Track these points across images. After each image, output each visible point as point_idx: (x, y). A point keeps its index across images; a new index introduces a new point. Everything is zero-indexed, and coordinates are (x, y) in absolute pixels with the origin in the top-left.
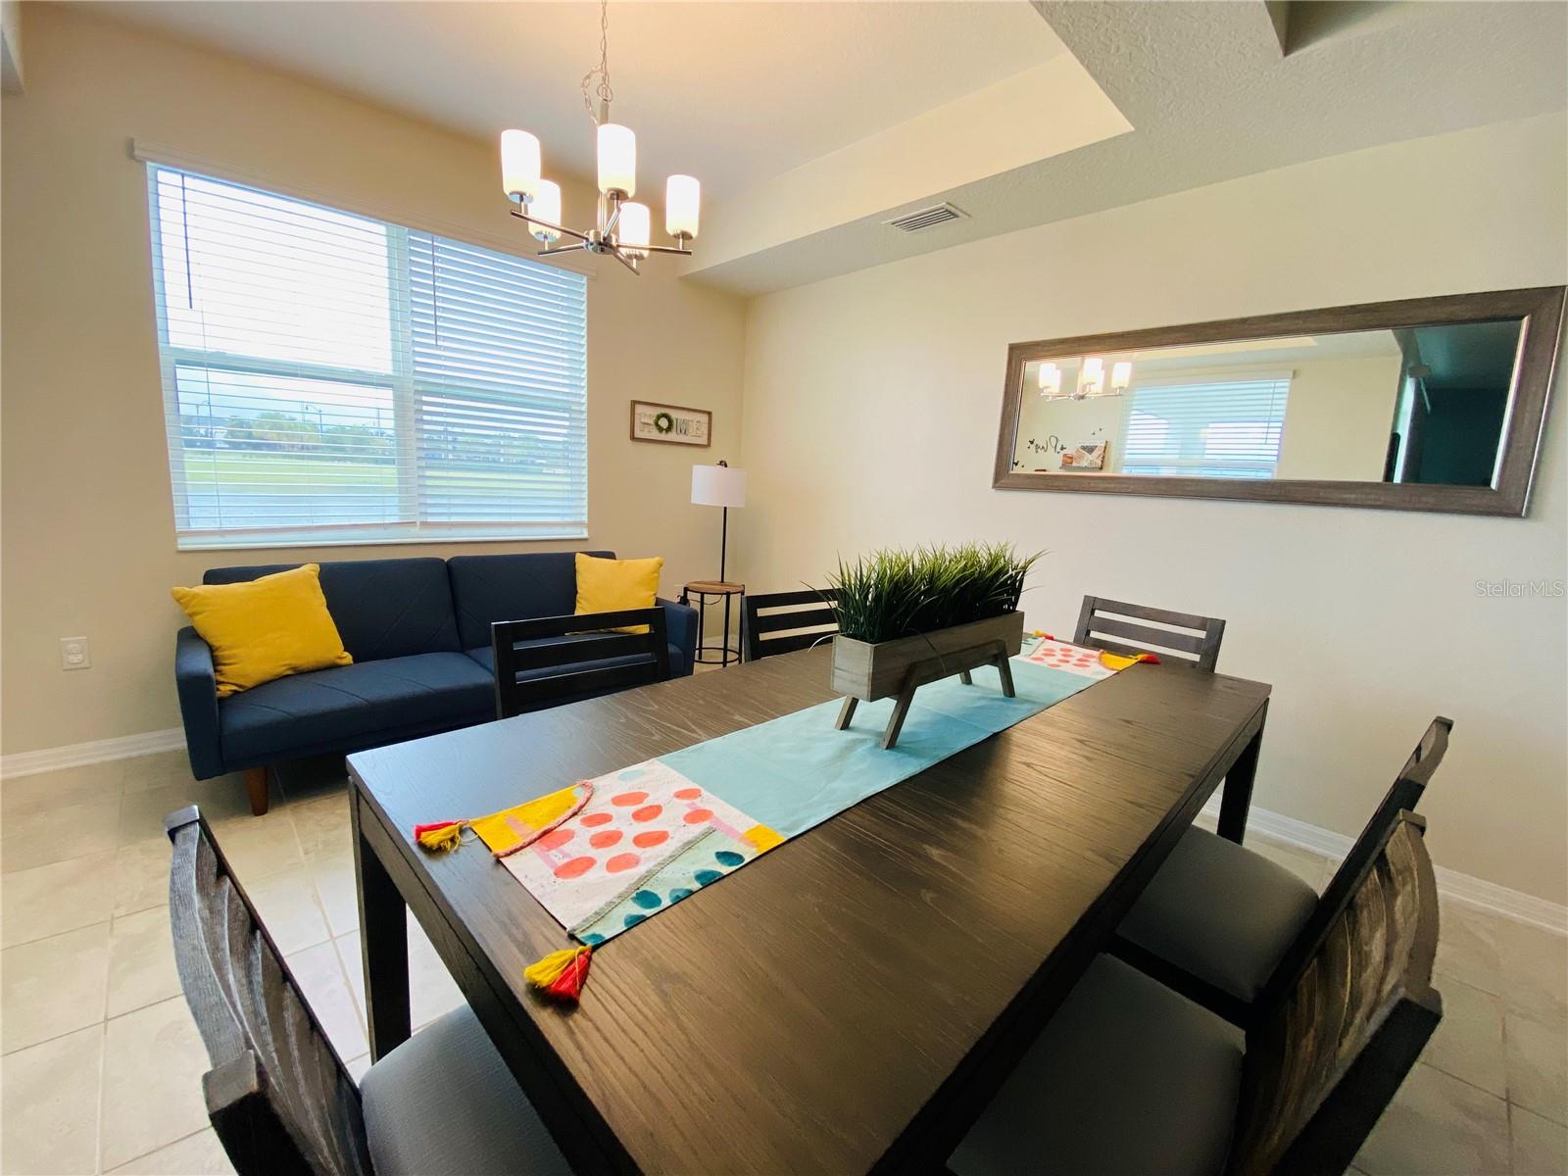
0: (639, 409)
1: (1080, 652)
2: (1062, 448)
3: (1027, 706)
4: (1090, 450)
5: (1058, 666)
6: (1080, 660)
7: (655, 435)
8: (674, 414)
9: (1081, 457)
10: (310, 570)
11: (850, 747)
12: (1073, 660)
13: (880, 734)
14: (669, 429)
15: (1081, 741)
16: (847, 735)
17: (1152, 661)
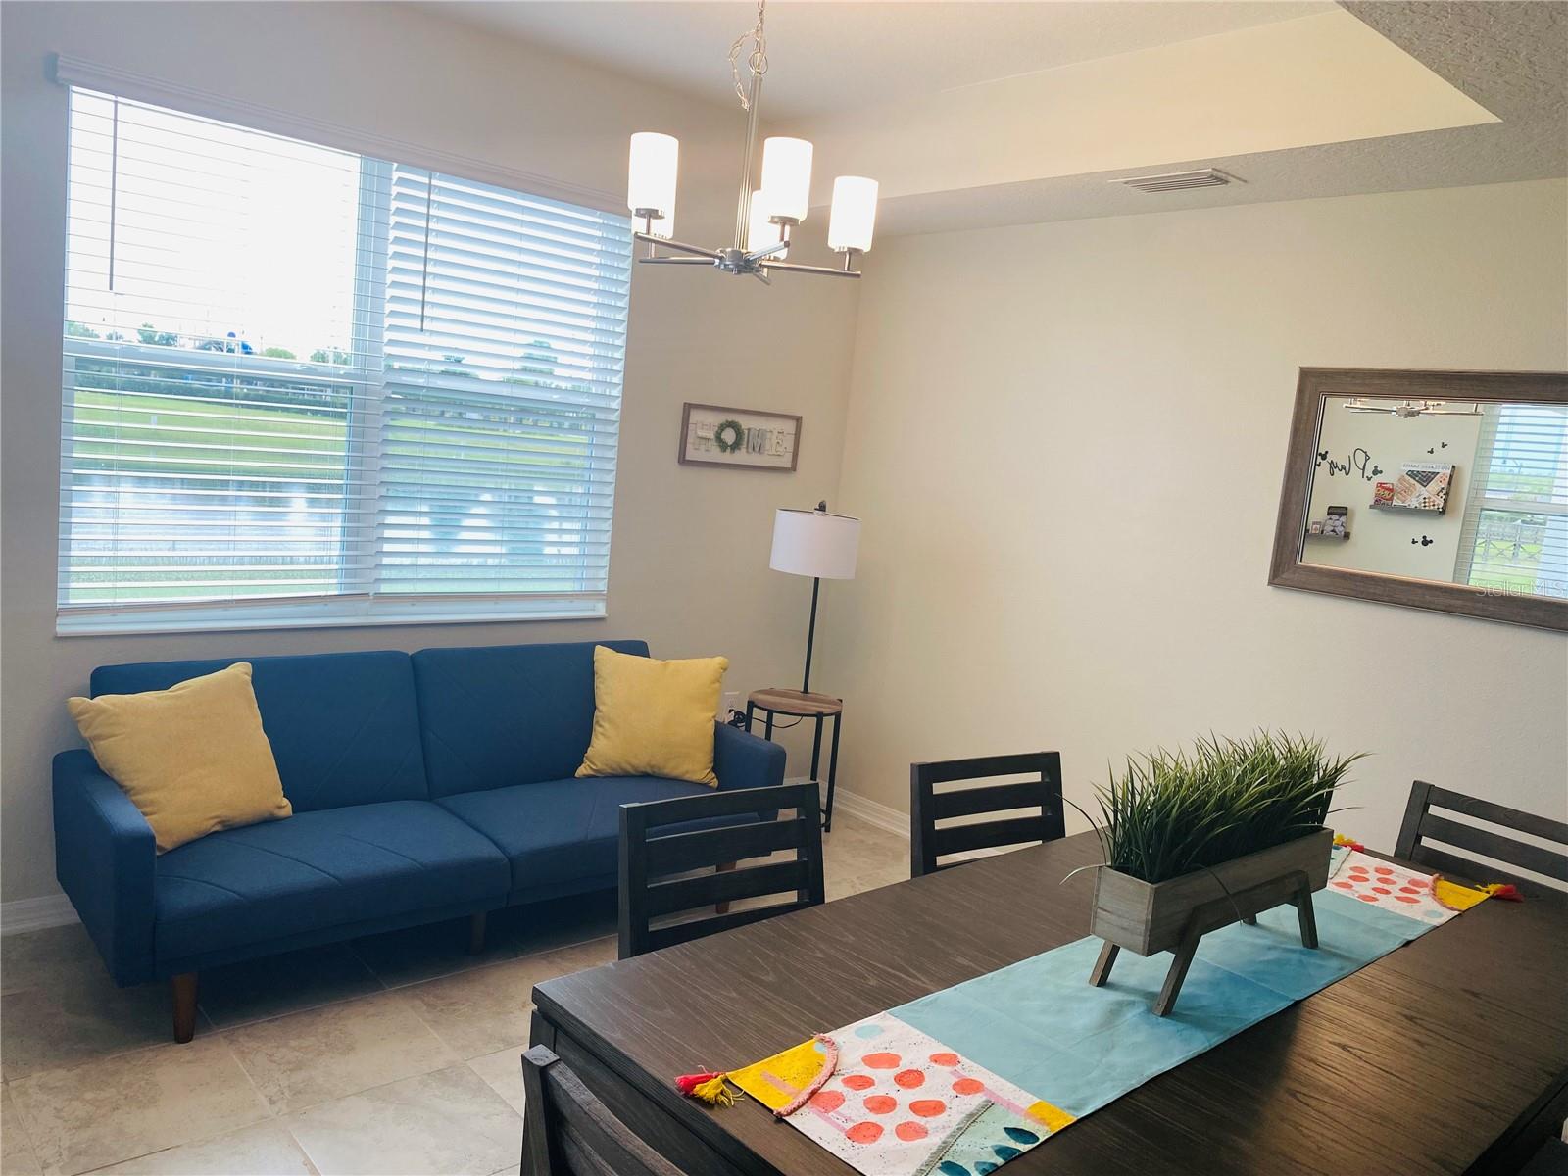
0: (696, 416)
1: (1403, 875)
2: (1376, 472)
3: (1334, 964)
4: (1425, 478)
5: (1375, 899)
6: (1404, 890)
7: (716, 455)
8: (745, 423)
9: (1407, 491)
10: (241, 671)
11: (1116, 1011)
12: (1395, 890)
13: (1150, 996)
14: (736, 446)
15: (1411, 1019)
16: (1110, 996)
17: (1514, 894)
